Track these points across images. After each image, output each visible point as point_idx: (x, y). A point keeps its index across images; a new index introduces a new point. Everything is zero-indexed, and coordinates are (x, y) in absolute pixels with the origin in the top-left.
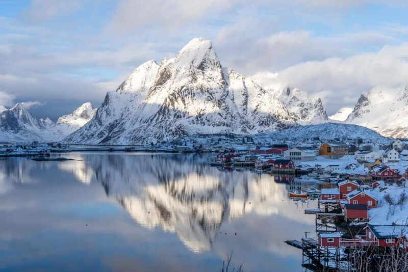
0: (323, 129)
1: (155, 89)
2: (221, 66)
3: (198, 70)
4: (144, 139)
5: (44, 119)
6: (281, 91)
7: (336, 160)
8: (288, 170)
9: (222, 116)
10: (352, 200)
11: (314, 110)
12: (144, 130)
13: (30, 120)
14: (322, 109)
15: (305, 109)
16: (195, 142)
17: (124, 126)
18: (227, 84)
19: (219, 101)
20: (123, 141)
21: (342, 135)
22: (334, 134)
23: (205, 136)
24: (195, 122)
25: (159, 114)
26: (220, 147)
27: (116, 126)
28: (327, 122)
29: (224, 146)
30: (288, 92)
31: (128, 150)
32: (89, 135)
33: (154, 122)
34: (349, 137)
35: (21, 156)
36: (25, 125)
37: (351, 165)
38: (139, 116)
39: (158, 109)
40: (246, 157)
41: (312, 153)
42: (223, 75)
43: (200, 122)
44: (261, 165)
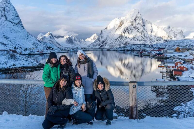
0: (181, 42)
1: (118, 28)
2: (142, 19)
3: (134, 21)
4: (114, 46)
5: (81, 40)
6: (166, 28)
7: (182, 53)
8: (162, 57)
9: (142, 38)
10: (177, 68)
11: (179, 34)
12: (114, 43)
13: (77, 40)
14: (183, 34)
15: (176, 34)
16: (131, 47)
17: (107, 42)
18: (145, 26)
19: (141, 32)
20: (107, 47)
21: (189, 44)
22: (186, 44)
23: (135, 45)
24: (132, 40)
25: (120, 37)
26: (140, 49)
27: (105, 42)
28: (185, 39)
29: (142, 48)
30: (169, 27)
31: (108, 50)
32: (95, 45)
33: (118, 40)
34: (192, 44)
35: (72, 52)
36: (75, 42)
37: (187, 55)
38: (112, 38)
39: (119, 35)
40: (148, 52)
41: (172, 51)
42: (143, 22)
43: (134, 40)
44: (153, 55)
